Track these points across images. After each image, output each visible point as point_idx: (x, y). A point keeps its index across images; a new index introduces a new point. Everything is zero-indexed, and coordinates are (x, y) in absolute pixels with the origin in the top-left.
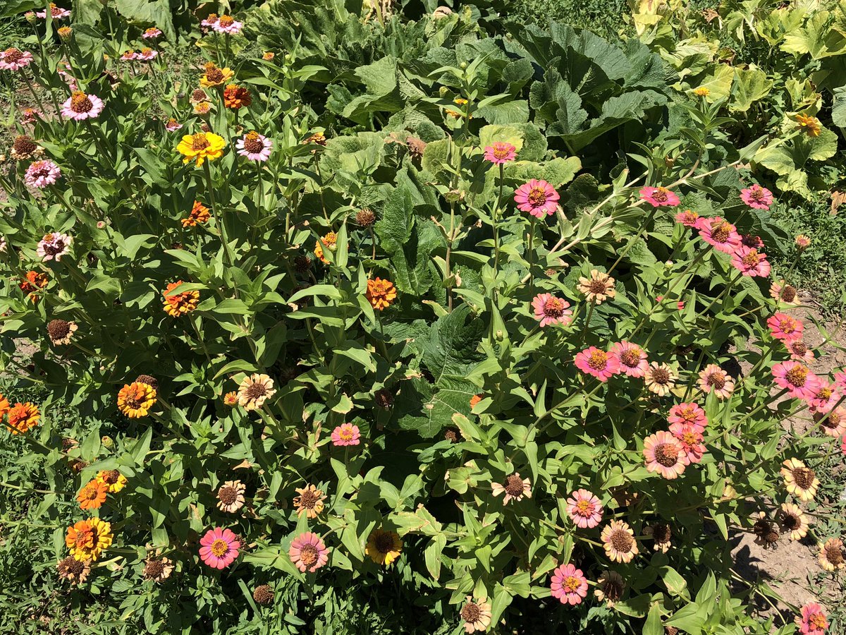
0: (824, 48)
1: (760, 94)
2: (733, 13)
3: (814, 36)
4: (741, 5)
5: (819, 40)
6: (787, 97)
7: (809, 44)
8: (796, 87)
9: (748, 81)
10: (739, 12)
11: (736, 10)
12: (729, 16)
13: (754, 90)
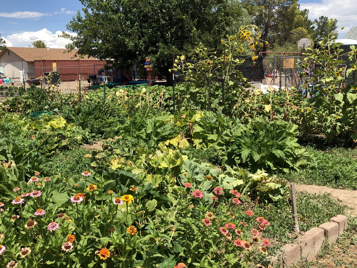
0: (171, 165)
1: (159, 182)
2: (138, 161)
3: (168, 162)
4: (140, 158)
5: (170, 163)
6: (166, 181)
7: (167, 165)
8: (168, 177)
9: (154, 178)
10: (139, 160)
11: (138, 160)
12: (137, 162)
13: (157, 180)
